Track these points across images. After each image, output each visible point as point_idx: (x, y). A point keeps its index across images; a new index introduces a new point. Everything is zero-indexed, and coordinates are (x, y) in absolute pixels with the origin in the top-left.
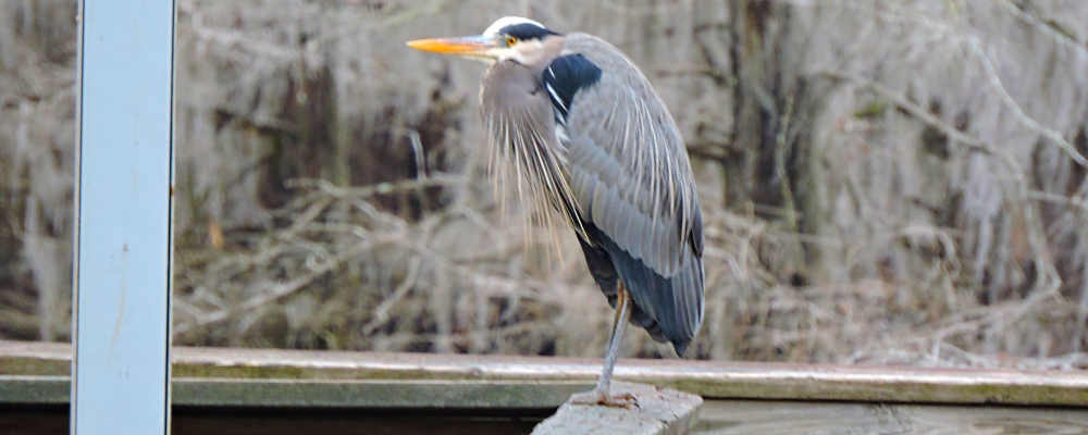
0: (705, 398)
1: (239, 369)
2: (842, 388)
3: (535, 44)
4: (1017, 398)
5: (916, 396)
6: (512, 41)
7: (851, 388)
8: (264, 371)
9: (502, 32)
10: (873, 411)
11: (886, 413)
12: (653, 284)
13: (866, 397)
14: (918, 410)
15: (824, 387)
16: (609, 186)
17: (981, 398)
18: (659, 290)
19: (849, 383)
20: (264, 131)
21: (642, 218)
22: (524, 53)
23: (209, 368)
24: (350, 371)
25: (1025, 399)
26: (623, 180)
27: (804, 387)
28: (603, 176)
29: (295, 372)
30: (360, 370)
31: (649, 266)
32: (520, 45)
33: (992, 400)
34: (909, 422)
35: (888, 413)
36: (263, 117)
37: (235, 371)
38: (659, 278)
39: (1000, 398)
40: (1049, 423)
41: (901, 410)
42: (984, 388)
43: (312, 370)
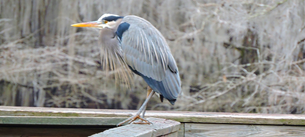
0: (181, 122)
1: (60, 114)
2: (240, 120)
3: (113, 22)
4: (292, 123)
5: (262, 122)
6: (106, 22)
7: (242, 120)
8: (67, 114)
9: (103, 19)
10: (249, 127)
11: (253, 128)
12: (157, 84)
13: (247, 123)
14: (263, 127)
15: (235, 120)
16: (137, 58)
17: (282, 123)
18: (159, 86)
19: (242, 118)
20: (239, 49)
21: (148, 65)
22: (110, 25)
23: (51, 114)
24: (93, 114)
25: (295, 124)
26: (140, 56)
27: (228, 120)
28: (135, 55)
29: (76, 115)
30: (96, 114)
31: (154, 79)
32: (109, 23)
33: (285, 124)
34: (260, 130)
35: (254, 127)
36: (239, 45)
37: (59, 114)
38: (158, 82)
39: (287, 123)
40: (302, 130)
41: (258, 127)
42: (282, 120)
43: (81, 114)
